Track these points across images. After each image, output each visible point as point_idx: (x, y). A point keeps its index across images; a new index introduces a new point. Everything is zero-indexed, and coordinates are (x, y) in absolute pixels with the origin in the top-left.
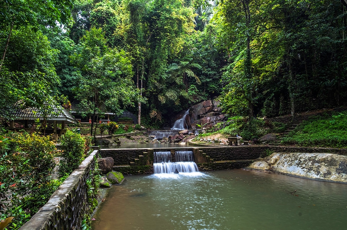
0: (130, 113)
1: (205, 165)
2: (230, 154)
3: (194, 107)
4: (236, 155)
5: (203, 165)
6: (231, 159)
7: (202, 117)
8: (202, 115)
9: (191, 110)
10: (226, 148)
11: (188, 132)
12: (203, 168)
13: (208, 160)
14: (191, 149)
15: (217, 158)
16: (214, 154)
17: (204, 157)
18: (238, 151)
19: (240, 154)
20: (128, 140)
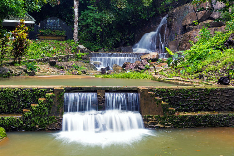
0: (60, 22)
1: (159, 118)
2: (209, 101)
3: (177, 10)
4: (222, 102)
5: (154, 119)
6: (212, 109)
7: (190, 29)
8: (190, 25)
9: (171, 16)
10: (203, 89)
11: (158, 56)
12: (154, 123)
13: (165, 110)
14: (135, 89)
15: (183, 106)
16: (179, 99)
17: (157, 104)
18: (224, 94)
19: (230, 101)
20: (51, 69)
